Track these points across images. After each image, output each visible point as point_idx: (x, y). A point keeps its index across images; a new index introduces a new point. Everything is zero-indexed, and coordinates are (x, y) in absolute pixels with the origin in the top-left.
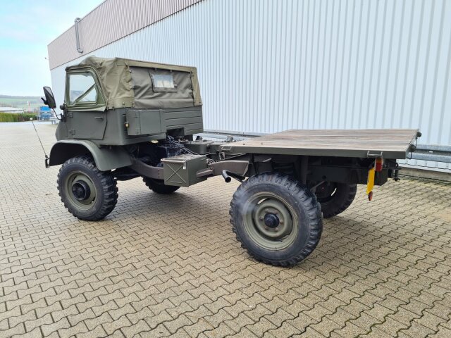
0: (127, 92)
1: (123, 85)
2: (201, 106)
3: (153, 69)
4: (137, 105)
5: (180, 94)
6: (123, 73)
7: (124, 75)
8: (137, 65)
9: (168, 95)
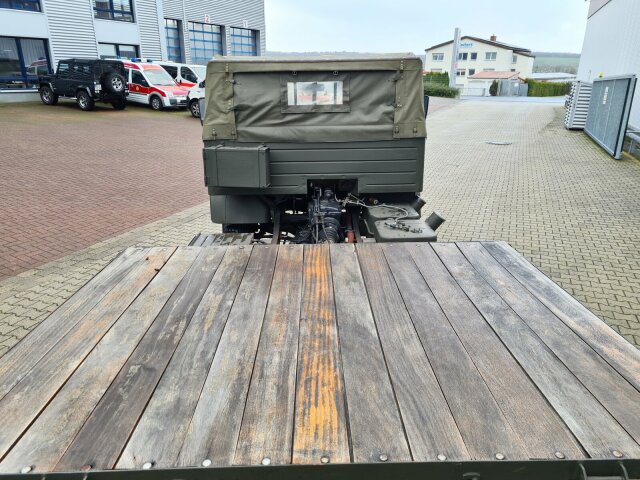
0: (223, 116)
1: (216, 105)
2: (422, 140)
3: (289, 73)
4: (243, 137)
5: (357, 115)
6: (217, 85)
7: (220, 87)
8: (249, 70)
9: (322, 118)
